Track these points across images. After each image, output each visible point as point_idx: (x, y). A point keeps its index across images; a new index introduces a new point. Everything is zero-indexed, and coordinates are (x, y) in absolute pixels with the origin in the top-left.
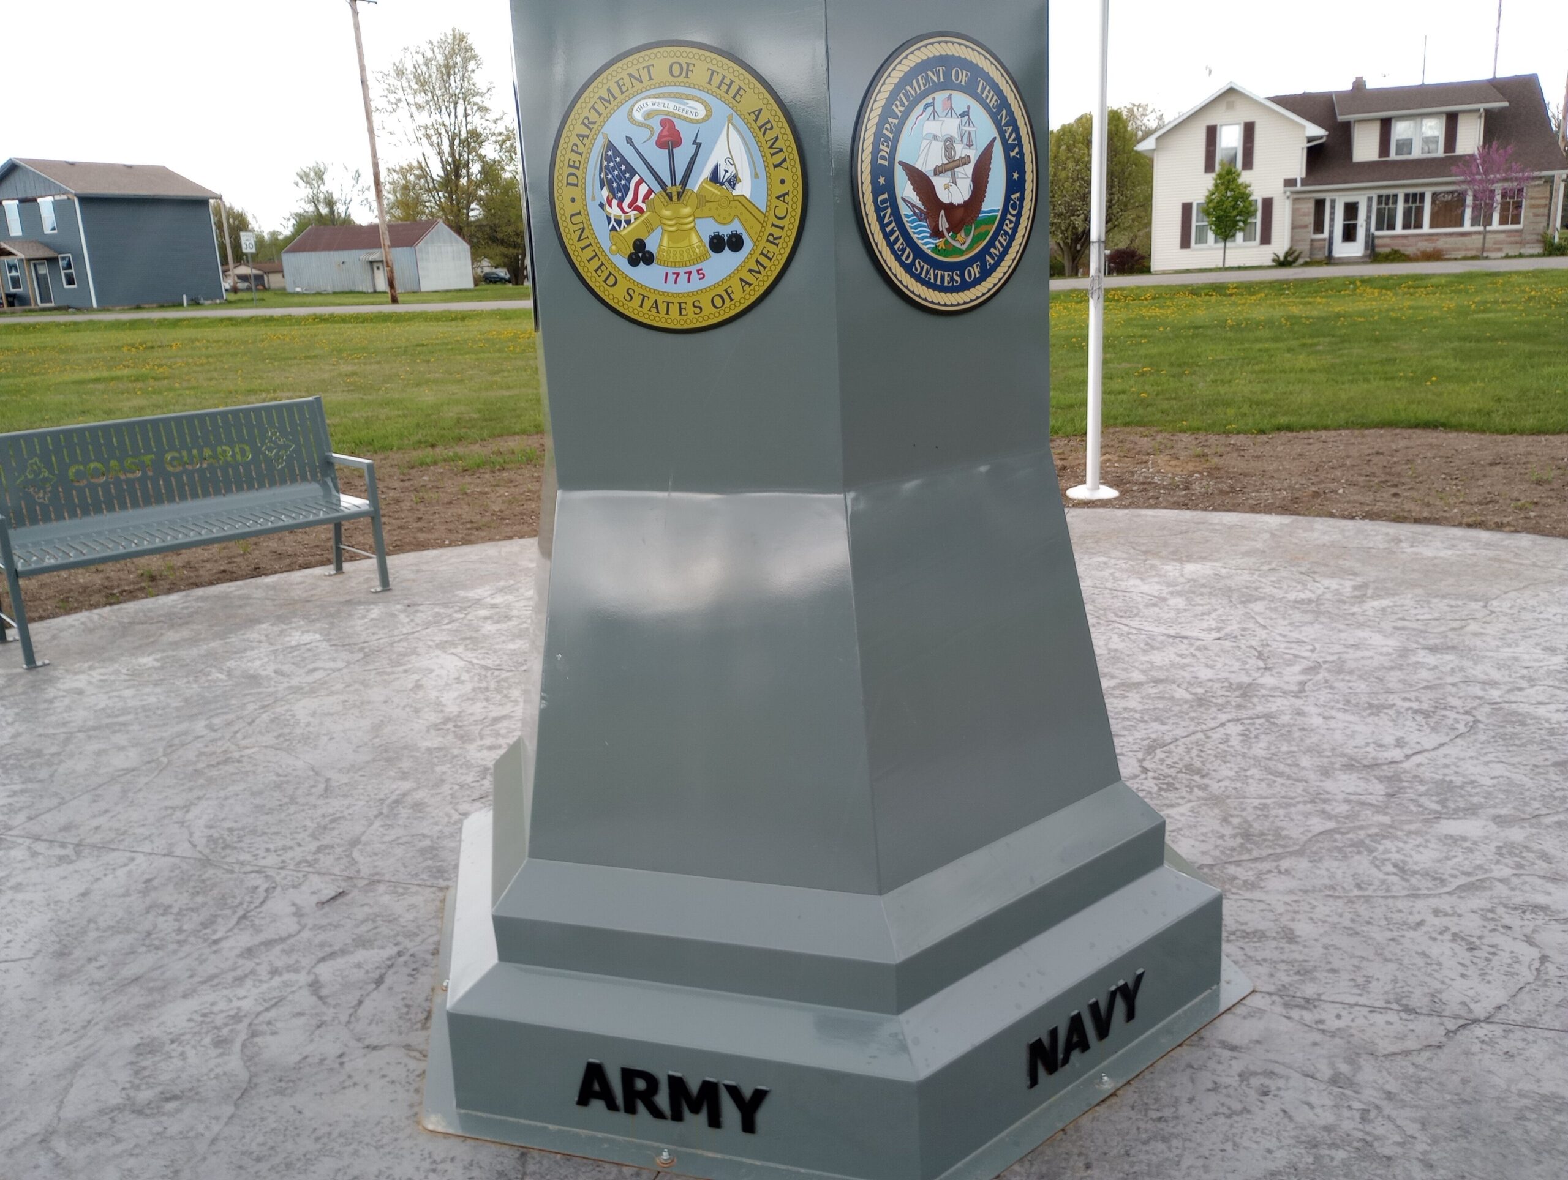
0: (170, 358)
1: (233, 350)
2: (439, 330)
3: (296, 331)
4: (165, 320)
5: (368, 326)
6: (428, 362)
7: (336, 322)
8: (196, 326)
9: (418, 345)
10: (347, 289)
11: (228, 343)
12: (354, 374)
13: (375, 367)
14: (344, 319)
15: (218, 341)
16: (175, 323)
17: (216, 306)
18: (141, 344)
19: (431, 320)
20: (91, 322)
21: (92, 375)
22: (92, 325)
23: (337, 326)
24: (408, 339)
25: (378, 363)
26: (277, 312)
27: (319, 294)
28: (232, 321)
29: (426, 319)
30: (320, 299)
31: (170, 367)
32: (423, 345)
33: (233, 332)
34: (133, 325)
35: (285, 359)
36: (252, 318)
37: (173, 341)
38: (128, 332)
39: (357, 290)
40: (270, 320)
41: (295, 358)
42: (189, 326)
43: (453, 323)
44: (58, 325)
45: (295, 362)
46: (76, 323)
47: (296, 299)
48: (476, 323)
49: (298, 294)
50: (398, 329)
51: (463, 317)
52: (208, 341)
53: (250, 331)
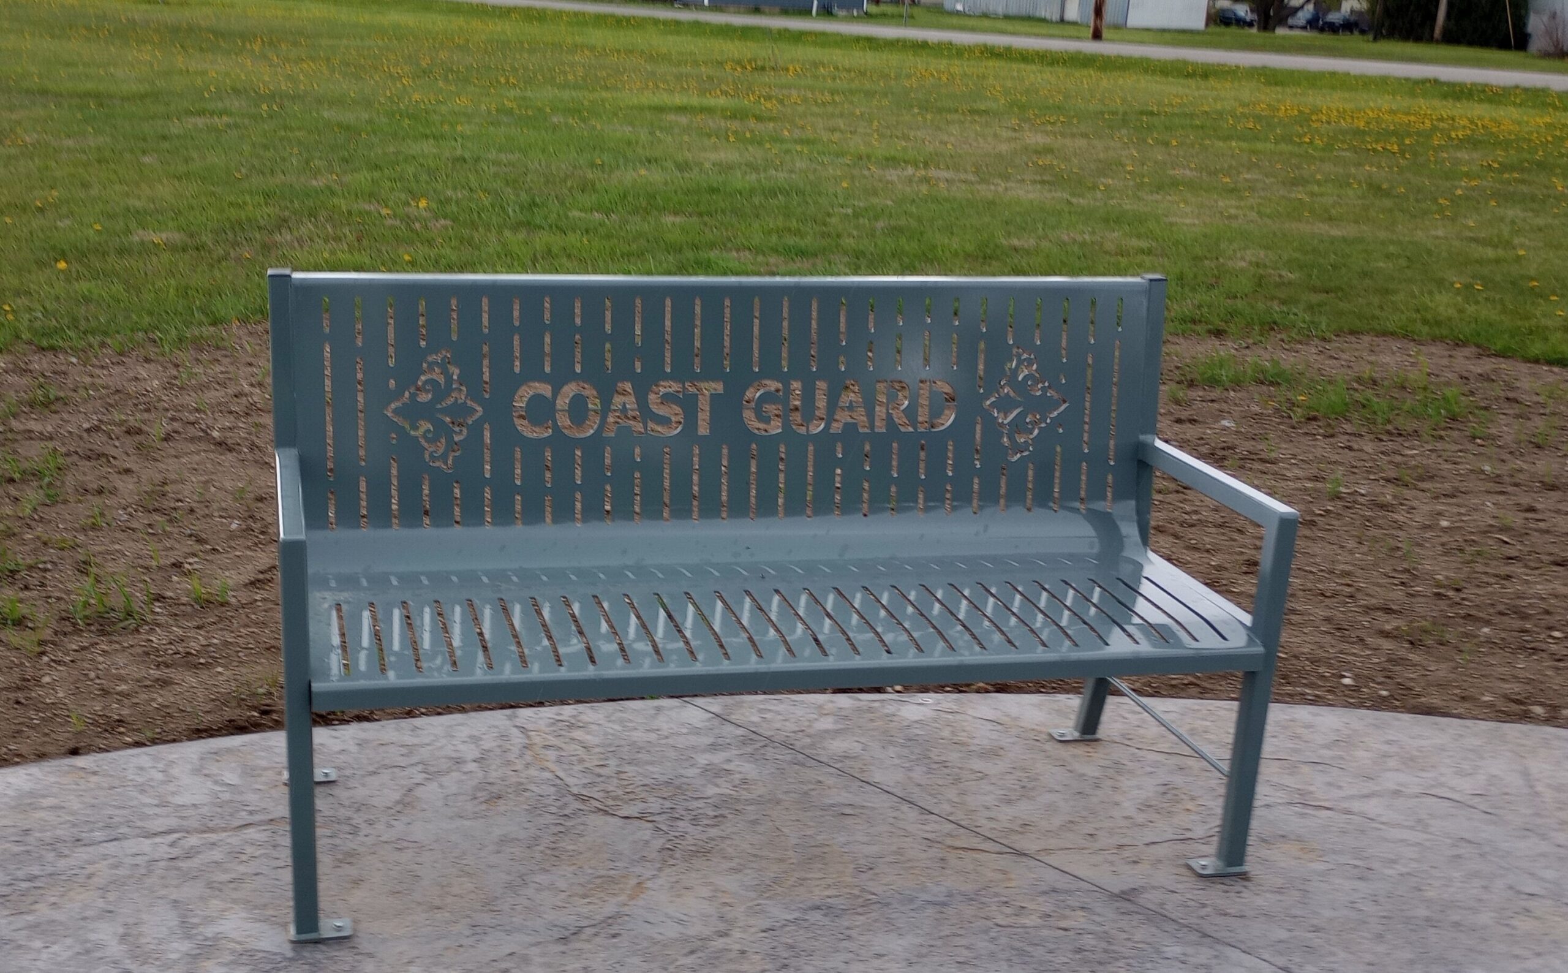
0: (782, 87)
1: (868, 85)
2: (1174, 91)
3: (958, 67)
4: (786, 30)
5: (1060, 71)
6: (1166, 144)
7: (1014, 60)
8: (823, 45)
9: (1142, 113)
10: (1023, 12)
11: (862, 74)
12: (1048, 150)
13: (1081, 143)
14: (1025, 57)
15: (849, 71)
16: (798, 37)
17: (852, 19)
18: (750, 62)
19: (1154, 72)
20: (697, 24)
21: (678, 100)
22: (697, 28)
23: (1014, 66)
24: (1124, 100)
25: (1085, 135)
26: (933, 36)
27: (985, 16)
28: (871, 43)
29: (1146, 71)
30: (986, 23)
31: (781, 102)
32: (1152, 113)
33: (870, 59)
34: (745, 33)
35: (940, 111)
36: (898, 41)
37: (792, 61)
38: (737, 42)
39: (1037, 14)
40: (923, 46)
41: (956, 111)
42: (815, 44)
43: (1192, 82)
44: (656, 22)
45: (956, 117)
46: (678, 23)
47: (955, 21)
48: (1228, 85)
49: (958, 13)
50: (1106, 82)
51: (1206, 73)
52: (837, 68)
53: (894, 59)
